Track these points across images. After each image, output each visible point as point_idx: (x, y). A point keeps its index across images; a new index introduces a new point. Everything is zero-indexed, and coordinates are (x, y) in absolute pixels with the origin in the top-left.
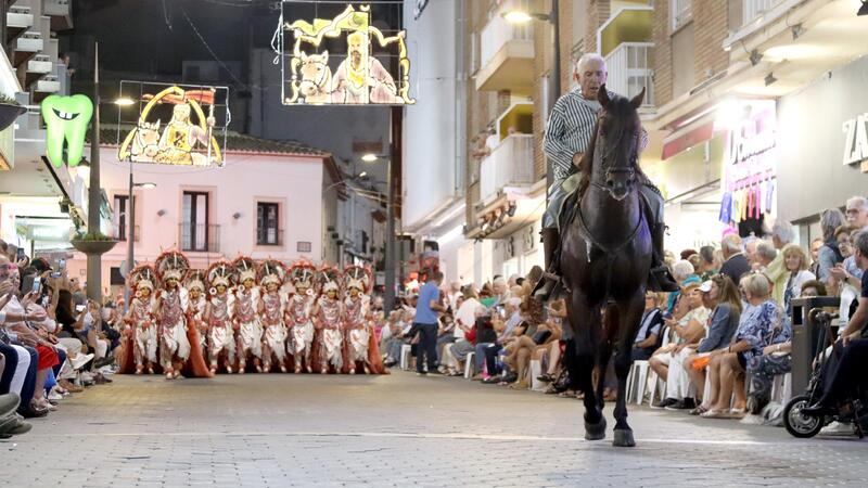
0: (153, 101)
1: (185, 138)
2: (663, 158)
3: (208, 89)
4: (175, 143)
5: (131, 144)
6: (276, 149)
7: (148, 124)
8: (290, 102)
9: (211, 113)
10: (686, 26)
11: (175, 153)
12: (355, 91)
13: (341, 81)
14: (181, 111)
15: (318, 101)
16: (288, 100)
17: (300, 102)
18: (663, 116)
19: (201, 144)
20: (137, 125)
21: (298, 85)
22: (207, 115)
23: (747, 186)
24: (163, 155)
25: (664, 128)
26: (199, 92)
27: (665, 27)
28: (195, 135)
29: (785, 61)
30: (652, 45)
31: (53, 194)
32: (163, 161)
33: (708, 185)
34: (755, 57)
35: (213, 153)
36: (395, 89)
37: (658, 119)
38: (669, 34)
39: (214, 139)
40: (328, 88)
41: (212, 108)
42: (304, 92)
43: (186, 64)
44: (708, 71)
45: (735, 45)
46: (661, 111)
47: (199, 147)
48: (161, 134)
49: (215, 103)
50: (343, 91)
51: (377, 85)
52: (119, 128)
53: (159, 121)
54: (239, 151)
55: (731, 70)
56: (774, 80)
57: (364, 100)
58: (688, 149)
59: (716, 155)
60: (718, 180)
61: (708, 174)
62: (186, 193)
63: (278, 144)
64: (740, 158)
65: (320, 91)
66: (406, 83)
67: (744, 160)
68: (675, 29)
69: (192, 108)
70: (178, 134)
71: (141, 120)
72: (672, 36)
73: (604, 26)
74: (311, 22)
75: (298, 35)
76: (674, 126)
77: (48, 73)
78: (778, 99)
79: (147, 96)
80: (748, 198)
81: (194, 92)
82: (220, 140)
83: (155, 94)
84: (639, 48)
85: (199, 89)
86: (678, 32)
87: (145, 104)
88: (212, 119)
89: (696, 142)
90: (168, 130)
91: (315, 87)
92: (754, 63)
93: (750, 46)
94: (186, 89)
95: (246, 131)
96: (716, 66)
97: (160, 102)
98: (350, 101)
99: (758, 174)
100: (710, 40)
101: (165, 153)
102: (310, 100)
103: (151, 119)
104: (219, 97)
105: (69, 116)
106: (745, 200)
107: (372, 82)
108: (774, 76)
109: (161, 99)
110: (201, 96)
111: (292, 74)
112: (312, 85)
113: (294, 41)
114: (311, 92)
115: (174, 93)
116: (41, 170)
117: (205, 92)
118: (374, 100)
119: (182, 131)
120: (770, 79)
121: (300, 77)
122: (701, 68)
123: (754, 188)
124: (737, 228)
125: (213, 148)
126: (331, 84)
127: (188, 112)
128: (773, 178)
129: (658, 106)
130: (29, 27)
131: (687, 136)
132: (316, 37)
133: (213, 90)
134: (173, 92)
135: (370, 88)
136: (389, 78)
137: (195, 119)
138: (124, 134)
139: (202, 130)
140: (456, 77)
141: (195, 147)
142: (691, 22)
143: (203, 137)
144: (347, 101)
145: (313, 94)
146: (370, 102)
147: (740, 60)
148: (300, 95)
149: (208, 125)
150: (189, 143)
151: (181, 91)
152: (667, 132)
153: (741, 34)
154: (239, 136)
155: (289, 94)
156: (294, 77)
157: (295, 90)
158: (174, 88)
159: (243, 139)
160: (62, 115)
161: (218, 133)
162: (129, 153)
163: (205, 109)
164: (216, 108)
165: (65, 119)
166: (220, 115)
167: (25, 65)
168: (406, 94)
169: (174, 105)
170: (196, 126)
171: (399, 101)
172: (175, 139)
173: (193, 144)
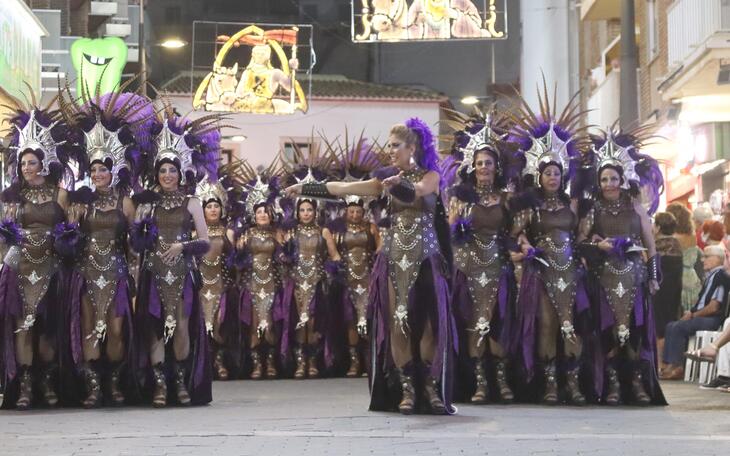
0: (229, 43)
1: (265, 84)
3: (290, 28)
4: (255, 89)
5: (205, 91)
6: (391, 94)
8: (360, 39)
9: (294, 55)
11: (254, 100)
12: (436, 24)
13: (418, 13)
14: (261, 53)
15: (393, 37)
16: (358, 37)
17: (373, 39)
19: (284, 90)
20: (211, 70)
21: (369, 19)
22: (289, 57)
24: (241, 102)
26: (280, 31)
28: (276, 79)
32: (242, 110)
35: (297, 100)
36: (480, 21)
39: (297, 83)
40: (404, 22)
41: (294, 49)
42: (376, 28)
47: (281, 93)
48: (239, 79)
49: (298, 43)
50: (421, 25)
51: (458, 16)
52: (192, 74)
53: (236, 64)
54: (345, 98)
57: (444, 34)
62: (288, 145)
63: (389, 88)
65: (395, 26)
69: (273, 50)
70: (257, 79)
77: (113, 15)
79: (223, 37)
81: (275, 31)
82: (304, 85)
83: (231, 35)
85: (280, 28)
87: (220, 47)
88: (295, 61)
90: (246, 75)
91: (389, 21)
94: (265, 29)
97: (237, 44)
98: (429, 36)
101: (244, 101)
102: (384, 37)
103: (227, 63)
104: (302, 37)
105: (102, 61)
107: (453, 14)
109: (239, 40)
110: (283, 35)
111: (361, 7)
112: (385, 19)
114: (384, 27)
115: (253, 34)
117: (286, 32)
118: (457, 34)
119: (261, 76)
121: (372, 10)
125: (296, 94)
126: (407, 18)
127: (268, 55)
133: (296, 29)
134: (252, 32)
135: (451, 20)
136: (473, 9)
137: (276, 62)
138: (198, 81)
139: (284, 73)
140: (569, 5)
141: (277, 92)
143: (285, 82)
144: (425, 37)
145: (387, 29)
146: (452, 37)
148: (373, 31)
149: (291, 68)
150: (270, 88)
151: (260, 31)
154: (346, 80)
155: (360, 29)
156: (365, 10)
157: (367, 24)
158: (253, 28)
159: (351, 84)
160: (94, 60)
161: (303, 78)
162: (203, 102)
163: (287, 50)
164: (299, 49)
165: (97, 64)
166: (303, 56)
167: (85, 6)
168: (492, 27)
169: (252, 47)
170: (278, 70)
171: (485, 34)
172: (254, 85)
173: (274, 90)
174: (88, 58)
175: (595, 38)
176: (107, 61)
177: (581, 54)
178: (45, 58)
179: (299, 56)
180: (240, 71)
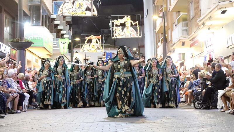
0: (88, 39)
2: (190, 47)
4: (93, 48)
5: (83, 48)
7: (87, 44)
9: (100, 41)
10: (193, 17)
11: (93, 50)
12: (128, 35)
13: (124, 33)
14: (94, 41)
15: (120, 37)
16: (113, 37)
17: (116, 38)
20: (84, 44)
21: (115, 34)
22: (99, 41)
23: (209, 53)
26: (97, 36)
27: (190, 18)
32: (90, 52)
34: (203, 24)
35: (101, 49)
36: (136, 34)
37: (189, 38)
41: (100, 40)
45: (199, 22)
47: (98, 48)
48: (90, 46)
50: (125, 35)
52: (81, 45)
53: (89, 43)
57: (129, 37)
59: (203, 46)
60: (204, 52)
62: (99, 58)
67: (208, 47)
69: (96, 40)
70: (93, 46)
73: (178, 18)
74: (117, 20)
75: (115, 23)
78: (213, 33)
82: (102, 46)
83: (88, 37)
84: (185, 23)
86: (192, 19)
87: (86, 39)
88: (100, 42)
91: (119, 34)
93: (202, 22)
94: (95, 36)
95: (115, 45)
96: (198, 26)
98: (127, 37)
99: (211, 50)
103: (87, 42)
104: (102, 37)
105: (64, 43)
106: (209, 56)
107: (131, 33)
108: (210, 28)
110: (98, 37)
112: (118, 34)
117: (99, 36)
118: (132, 37)
121: (115, 32)
126: (122, 34)
127: (95, 41)
128: (213, 51)
129: (189, 36)
130: (60, 24)
131: (195, 42)
132: (119, 23)
134: (92, 37)
135: (131, 34)
136: (135, 32)
137: (97, 42)
138: (82, 46)
140: (154, 31)
143: (99, 46)
145: (118, 36)
146: (131, 37)
147: (201, 25)
148: (116, 36)
149: (100, 43)
150: (96, 47)
151: (94, 36)
152: (191, 41)
155: (113, 36)
156: (114, 32)
158: (92, 36)
159: (111, 46)
161: (102, 45)
162: (83, 50)
163: (99, 40)
164: (101, 40)
166: (102, 41)
167: (60, 32)
168: (139, 35)
169: (92, 39)
170: (97, 44)
171: (137, 37)
173: (97, 48)
174: (62, 42)
175: (159, 37)
177: (156, 40)
178: (54, 42)
179: (101, 41)
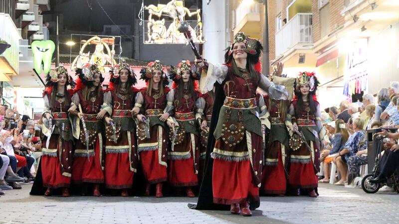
0: (86, 43)
1: (101, 60)
2: (317, 66)
3: (111, 37)
5: (76, 63)
7: (84, 54)
8: (147, 43)
9: (113, 48)
10: (326, 5)
12: (177, 37)
13: (170, 32)
14: (99, 48)
15: (160, 42)
16: (146, 41)
17: (152, 43)
18: (316, 47)
20: (78, 54)
21: (151, 34)
22: (111, 49)
23: (355, 79)
25: (317, 52)
26: (107, 39)
27: (317, 5)
28: (106, 58)
29: (370, 21)
30: (311, 14)
31: (40, 86)
33: (338, 78)
34: (355, 18)
36: (196, 36)
37: (314, 48)
38: (319, 9)
39: (114, 61)
40: (164, 36)
41: (113, 46)
42: (154, 38)
43: (105, 27)
44: (336, 25)
45: (346, 13)
46: (315, 44)
47: (107, 64)
48: (90, 58)
49: (115, 44)
50: (172, 37)
52: (71, 56)
53: (89, 52)
55: (346, 25)
56: (365, 29)
57: (181, 41)
58: (328, 62)
59: (341, 65)
60: (343, 76)
61: (338, 73)
64: (352, 66)
65: (161, 37)
66: (201, 33)
67: (354, 67)
68: (321, 6)
69: (104, 46)
70: (98, 58)
71: (81, 52)
72: (320, 10)
73: (290, 5)
74: (157, 6)
75: (150, 12)
76: (322, 51)
77: (38, 31)
78: (368, 38)
79: (84, 41)
80: (356, 84)
81: (105, 39)
82: (117, 60)
83: (87, 40)
84: (305, 15)
85: (107, 37)
86: (323, 7)
87: (82, 45)
88: (113, 51)
89: (331, 58)
90: (93, 57)
91: (159, 36)
92: (355, 21)
93: (353, 13)
94: (101, 37)
95: (133, 57)
96: (339, 23)
97: (89, 44)
98: (175, 42)
99: (360, 73)
100: (336, 11)
102: (157, 42)
103: (85, 51)
104: (117, 41)
105: (44, 50)
106: (354, 85)
108: (365, 27)
109: (90, 42)
111: (147, 30)
112: (157, 34)
113: (149, 14)
114: (157, 38)
116: (33, 75)
117: (110, 39)
119: (100, 57)
120: (363, 29)
121: (152, 31)
122: (333, 24)
123: (358, 79)
124: (351, 98)
125: (114, 65)
126: (166, 34)
127: (102, 48)
128: (367, 74)
129: (314, 42)
130: (28, 10)
131: (327, 56)
132: (159, 12)
133: (114, 38)
134: (95, 39)
136: (193, 31)
137: (105, 51)
138: (73, 59)
139: (109, 56)
140: (226, 31)
141: (106, 64)
142: (329, 3)
143: (109, 59)
144: (173, 42)
145: (158, 39)
147: (349, 20)
148: (152, 40)
149: (112, 54)
150: (103, 62)
151: (99, 39)
152: (319, 54)
153: (349, 8)
154: (128, 59)
155: (147, 39)
156: (149, 31)
157: (150, 37)
158: (96, 37)
159: (130, 61)
160: (41, 50)
163: (110, 47)
164: (115, 46)
165: (42, 51)
166: (117, 48)
167: (26, 27)
168: (201, 38)
169: (95, 45)
170: (106, 55)
171: (198, 41)
172: (97, 61)
173: (105, 62)
174: (39, 49)
176: (46, 50)
178: (21, 48)
179: (115, 49)
180: (91, 55)
